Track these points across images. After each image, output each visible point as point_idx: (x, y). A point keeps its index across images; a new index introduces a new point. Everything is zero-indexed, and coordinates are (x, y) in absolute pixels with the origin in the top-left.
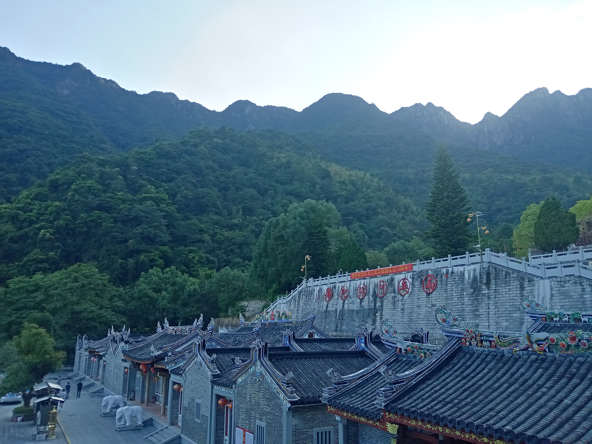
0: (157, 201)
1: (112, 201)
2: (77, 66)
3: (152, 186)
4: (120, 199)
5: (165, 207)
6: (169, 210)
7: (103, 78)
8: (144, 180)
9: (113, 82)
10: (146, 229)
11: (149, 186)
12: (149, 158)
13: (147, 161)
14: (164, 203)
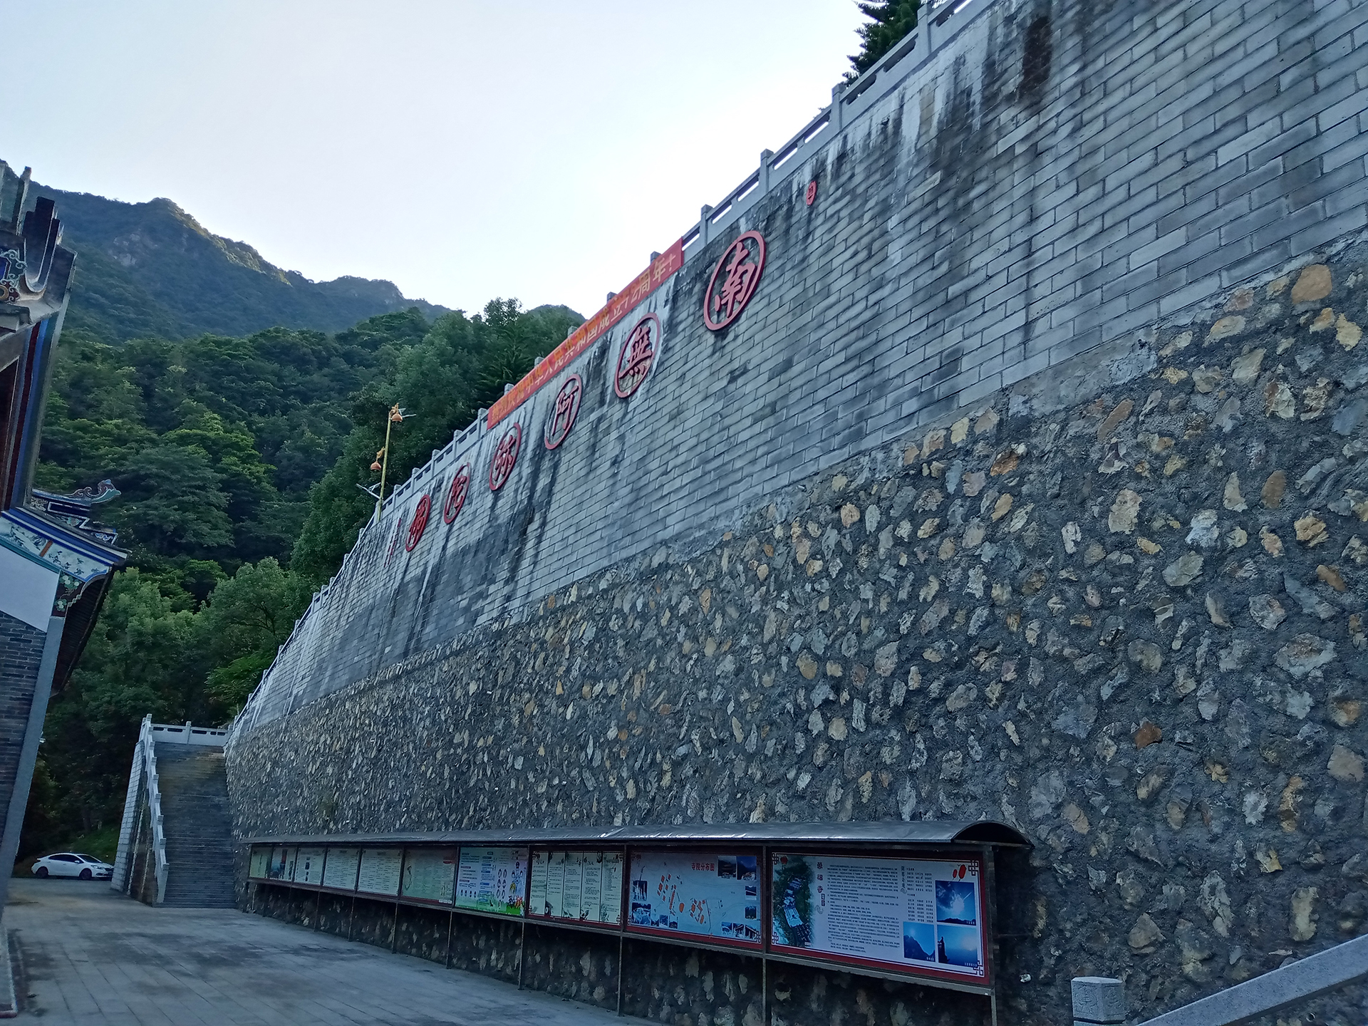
0: (215, 449)
1: (82, 438)
2: (161, 206)
3: (216, 415)
4: (108, 433)
5: (235, 465)
6: (246, 472)
7: (222, 238)
8: (199, 400)
9: (248, 248)
10: (156, 509)
11: (208, 415)
12: (229, 355)
13: (226, 359)
14: (234, 455)
